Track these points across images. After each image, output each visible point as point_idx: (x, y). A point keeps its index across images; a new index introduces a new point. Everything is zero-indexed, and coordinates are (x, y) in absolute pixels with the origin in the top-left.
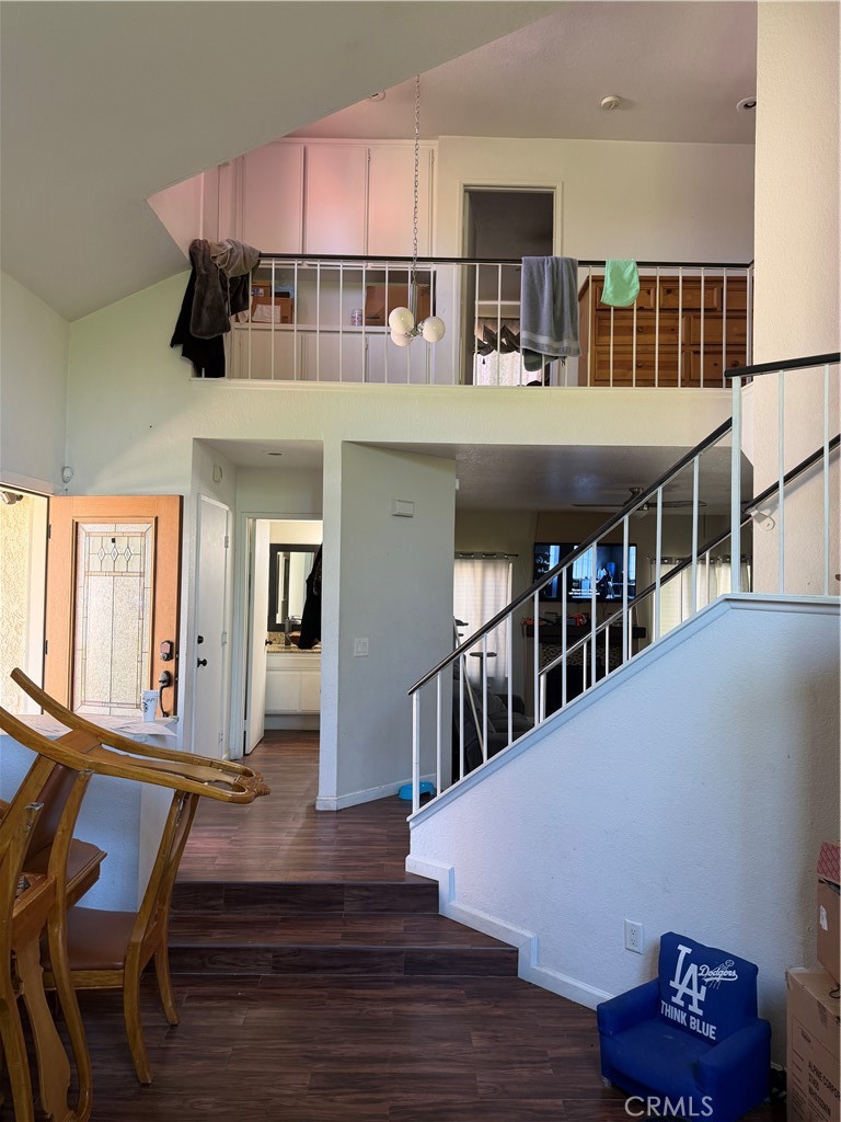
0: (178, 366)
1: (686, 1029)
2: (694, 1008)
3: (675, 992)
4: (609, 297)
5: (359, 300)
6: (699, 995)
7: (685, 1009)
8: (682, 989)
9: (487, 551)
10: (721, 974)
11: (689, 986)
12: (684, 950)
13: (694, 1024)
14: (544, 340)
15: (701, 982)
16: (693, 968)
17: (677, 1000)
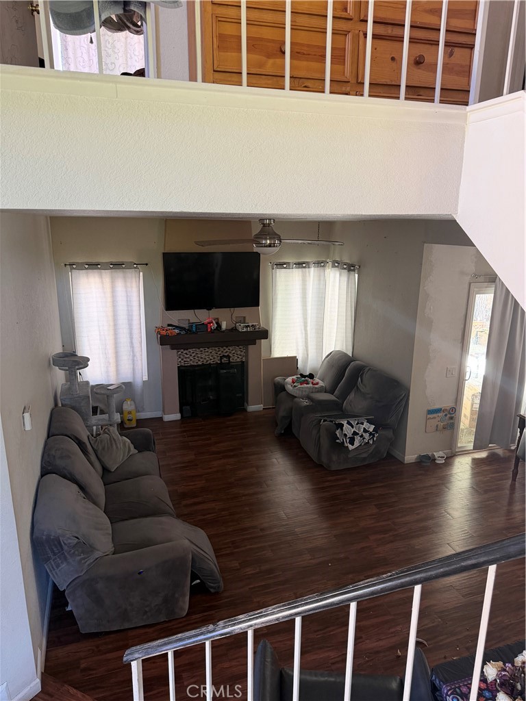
9: (114, 260)
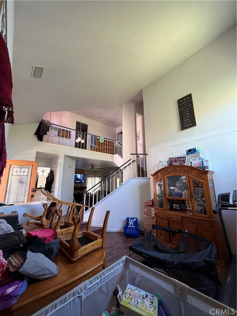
0: (35, 139)
1: (131, 228)
2: (132, 225)
3: (129, 224)
4: (100, 141)
5: (57, 133)
6: (132, 223)
7: (131, 225)
8: (130, 223)
10: (135, 220)
11: (131, 222)
12: (130, 219)
13: (132, 227)
14: (93, 145)
15: (132, 221)
16: (131, 220)
17: (130, 225)
